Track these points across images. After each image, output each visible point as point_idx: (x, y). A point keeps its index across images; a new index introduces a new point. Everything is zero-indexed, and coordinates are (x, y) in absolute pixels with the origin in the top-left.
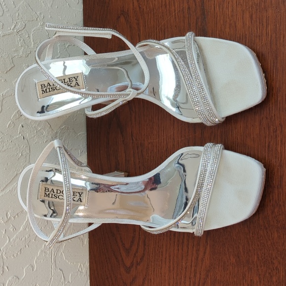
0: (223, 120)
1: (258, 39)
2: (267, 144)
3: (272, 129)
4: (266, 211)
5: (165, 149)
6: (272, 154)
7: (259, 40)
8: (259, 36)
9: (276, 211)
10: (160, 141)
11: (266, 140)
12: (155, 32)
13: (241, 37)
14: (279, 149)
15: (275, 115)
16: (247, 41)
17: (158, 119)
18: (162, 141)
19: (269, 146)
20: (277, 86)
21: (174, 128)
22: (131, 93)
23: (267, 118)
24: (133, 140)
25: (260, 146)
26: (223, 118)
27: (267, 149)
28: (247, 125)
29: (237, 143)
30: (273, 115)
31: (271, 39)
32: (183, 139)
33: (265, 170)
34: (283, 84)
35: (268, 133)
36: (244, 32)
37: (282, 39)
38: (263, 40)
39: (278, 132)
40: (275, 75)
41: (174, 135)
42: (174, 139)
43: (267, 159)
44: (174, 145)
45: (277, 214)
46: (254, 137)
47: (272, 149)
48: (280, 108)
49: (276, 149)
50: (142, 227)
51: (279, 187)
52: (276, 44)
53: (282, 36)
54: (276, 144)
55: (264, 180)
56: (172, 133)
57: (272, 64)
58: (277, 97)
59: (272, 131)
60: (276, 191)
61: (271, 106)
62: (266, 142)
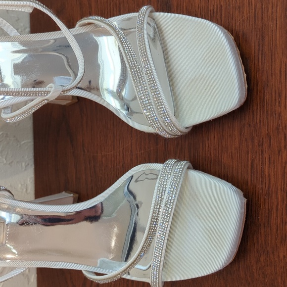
0: (187, 131)
1: (237, 12)
2: (250, 163)
3: (256, 141)
4: (249, 259)
5: (121, 165)
6: (257, 177)
7: (239, 12)
8: (239, 8)
9: (262, 259)
10: (115, 154)
11: (248, 157)
12: (109, 9)
13: (215, 10)
14: (267, 170)
15: (260, 121)
16: (223, 15)
17: (113, 125)
18: (118, 154)
19: (252, 166)
20: (264, 79)
21: (131, 137)
22: (52, 90)
23: (250, 125)
24: (84, 151)
25: (240, 165)
26: (186, 128)
27: (249, 170)
28: (222, 135)
29: (210, 159)
30: (258, 121)
31: (255, 11)
32: (142, 152)
33: (245, 200)
34: (272, 76)
35: (251, 147)
36: (218, 3)
37: (270, 10)
38: (245, 12)
39: (266, 146)
40: (260, 64)
41: (131, 147)
42: (131, 152)
43: (249, 184)
44: (131, 160)
45: (263, 264)
46: (232, 152)
47: (257, 170)
48: (267, 111)
49: (263, 171)
50: (84, 272)
51: (266, 225)
52: (262, 18)
53: (270, 6)
54: (262, 163)
55: (244, 216)
56: (130, 143)
57: (257, 47)
58: (264, 94)
59: (256, 144)
60: (262, 232)
61: (255, 108)
62: (248, 160)
